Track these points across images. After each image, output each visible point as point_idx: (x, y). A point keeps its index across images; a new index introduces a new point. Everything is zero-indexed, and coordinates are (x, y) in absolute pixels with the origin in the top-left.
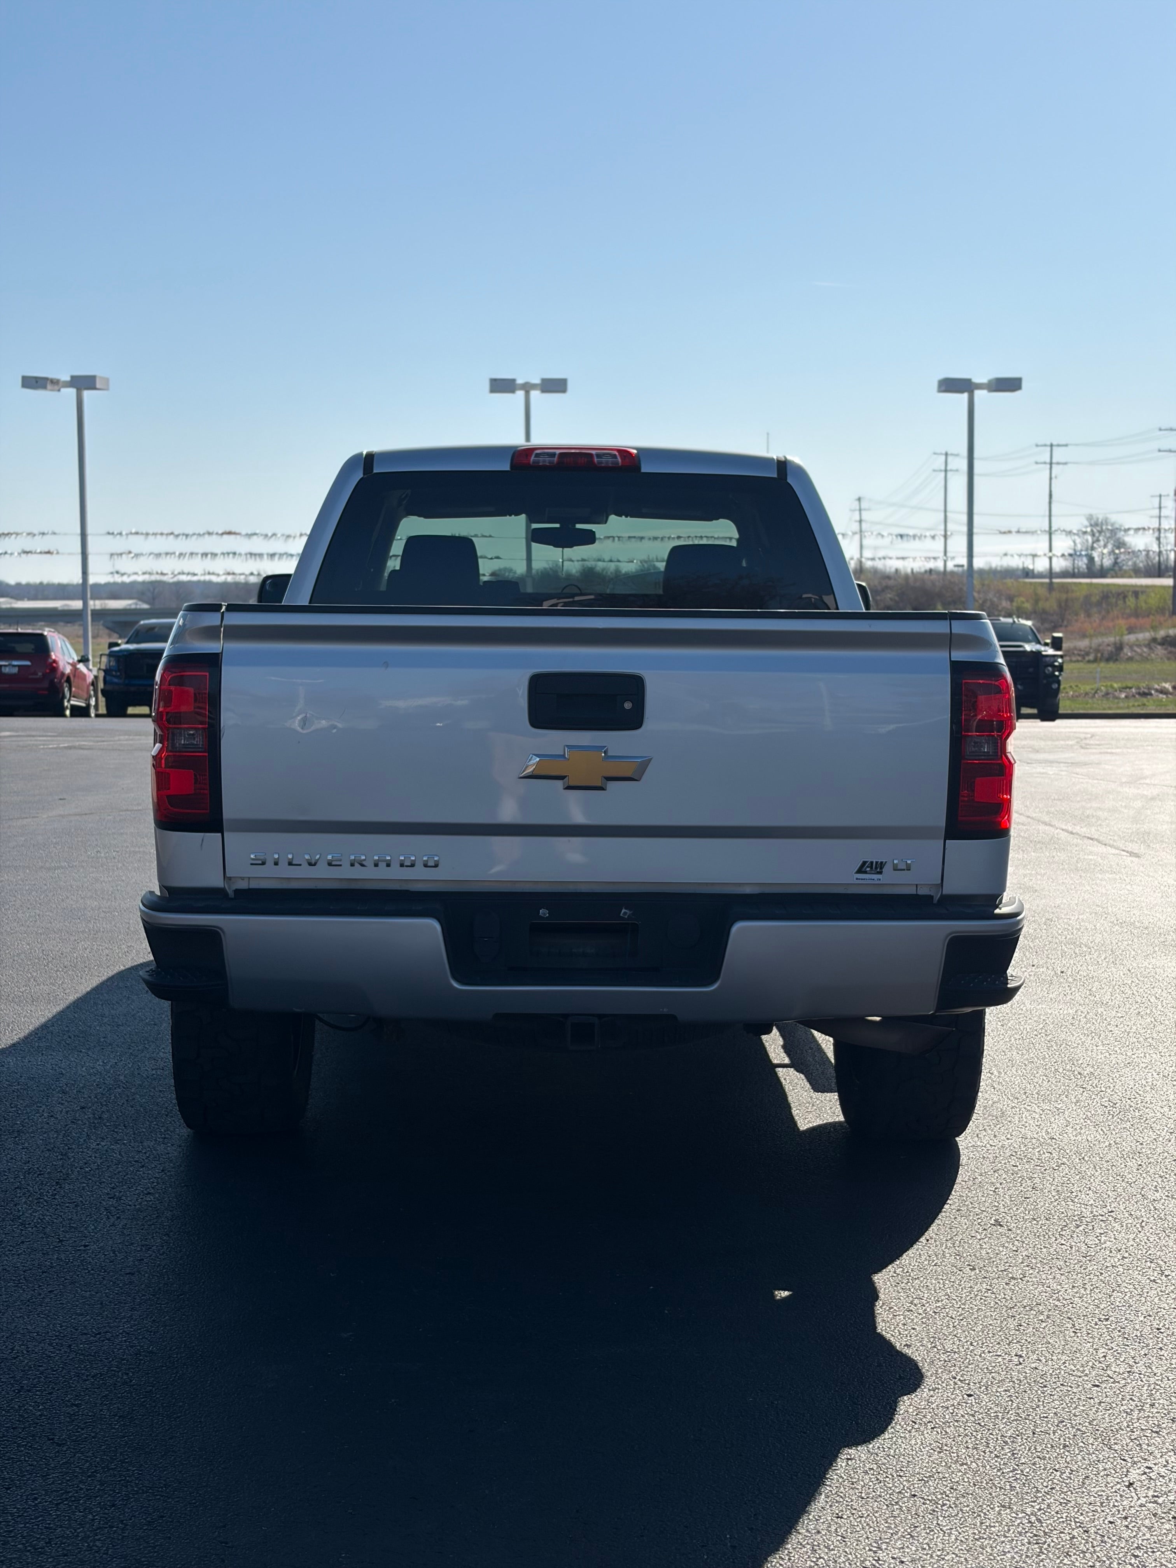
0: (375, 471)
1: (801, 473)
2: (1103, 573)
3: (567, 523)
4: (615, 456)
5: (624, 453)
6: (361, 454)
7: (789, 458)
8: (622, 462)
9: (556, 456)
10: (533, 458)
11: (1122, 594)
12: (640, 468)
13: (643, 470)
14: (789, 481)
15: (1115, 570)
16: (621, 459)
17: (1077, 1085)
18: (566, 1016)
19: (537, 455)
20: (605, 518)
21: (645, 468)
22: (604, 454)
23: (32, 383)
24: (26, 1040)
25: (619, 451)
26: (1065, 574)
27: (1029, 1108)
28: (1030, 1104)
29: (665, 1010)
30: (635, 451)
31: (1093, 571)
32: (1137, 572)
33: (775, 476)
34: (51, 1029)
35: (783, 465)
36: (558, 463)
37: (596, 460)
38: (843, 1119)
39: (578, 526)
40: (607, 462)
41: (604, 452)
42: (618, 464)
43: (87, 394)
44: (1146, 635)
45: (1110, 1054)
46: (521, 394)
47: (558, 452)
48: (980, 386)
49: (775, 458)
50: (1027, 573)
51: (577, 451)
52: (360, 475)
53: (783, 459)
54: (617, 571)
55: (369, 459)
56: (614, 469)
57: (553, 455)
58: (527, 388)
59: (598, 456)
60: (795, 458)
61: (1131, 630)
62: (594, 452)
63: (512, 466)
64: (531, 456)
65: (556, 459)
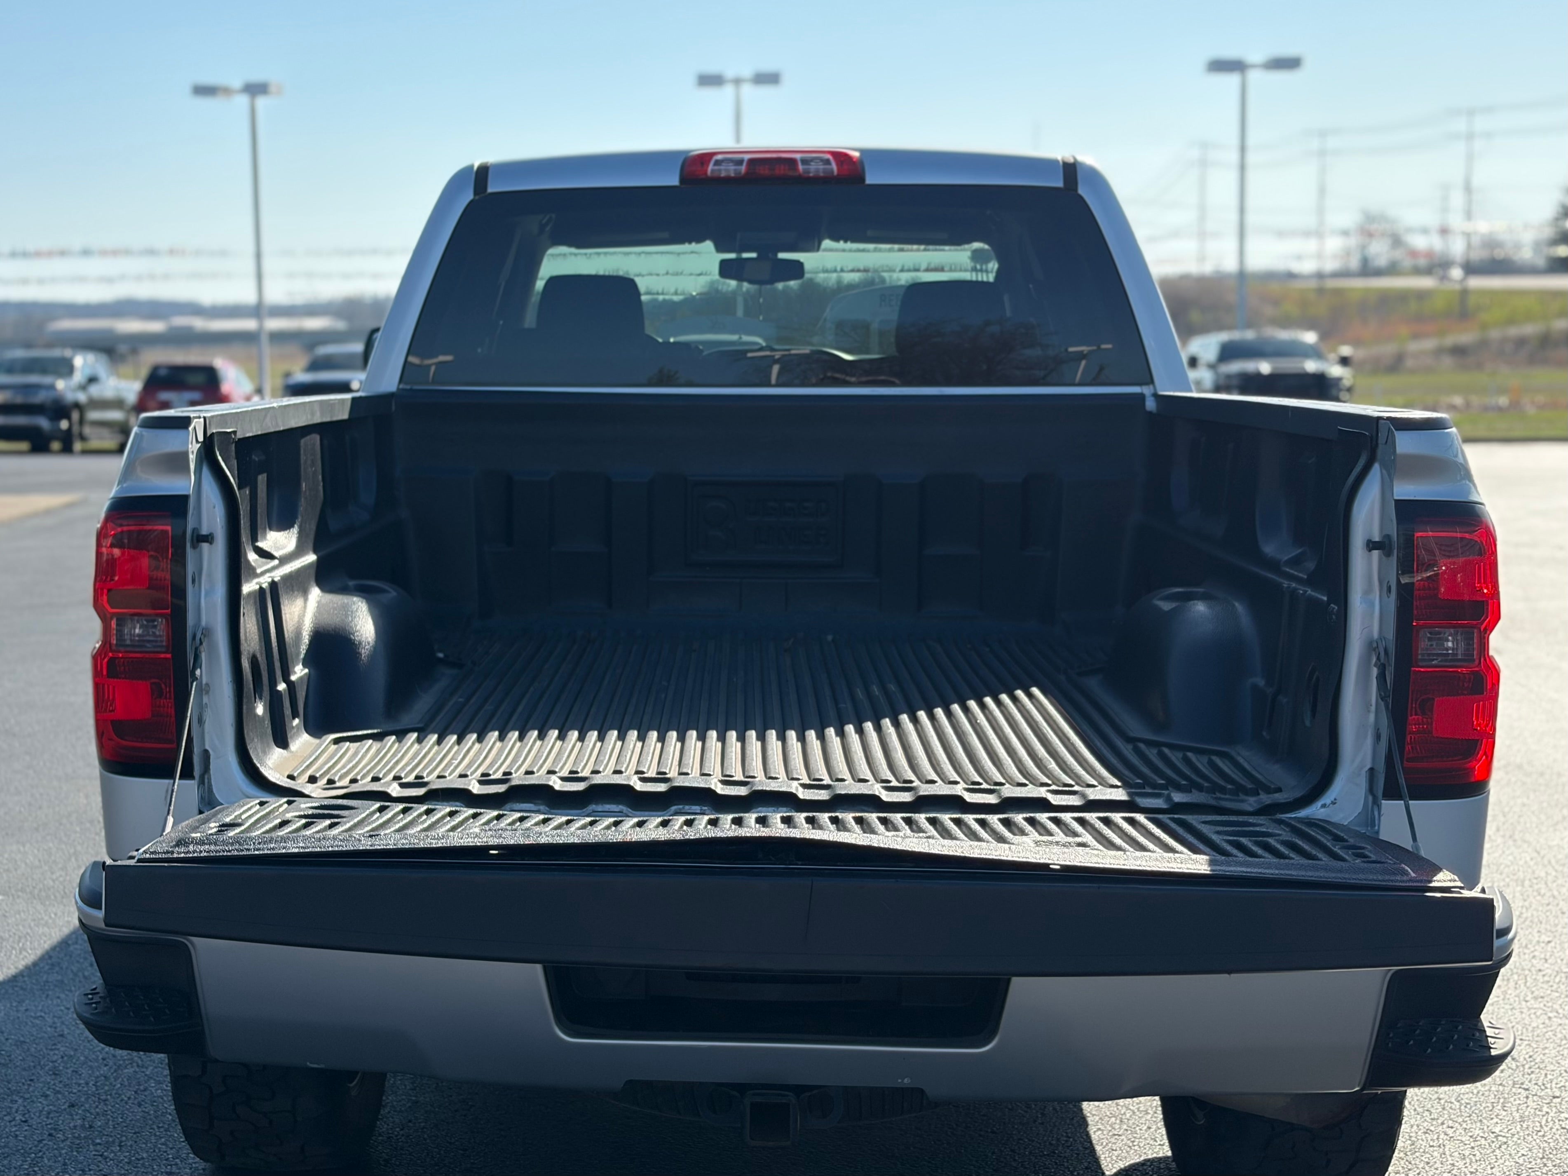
0: (490, 190)
1: (1096, 179)
2: (1379, 273)
3: (767, 252)
4: (827, 162)
5: (841, 157)
6: (472, 166)
7: (1081, 158)
8: (838, 169)
9: (745, 164)
10: (711, 167)
11: (1403, 296)
12: (863, 179)
13: (869, 180)
14: (1081, 191)
15: (1392, 270)
16: (837, 165)
17: (1514, 1083)
18: (742, 1088)
19: (718, 163)
20: (816, 244)
21: (871, 179)
22: (813, 160)
23: (203, 91)
24: (33, 970)
25: (834, 154)
26: (1336, 275)
27: (1450, 1132)
28: (1450, 1123)
29: (906, 1081)
30: (856, 154)
31: (1367, 269)
32: (1417, 271)
33: (1060, 184)
34: (72, 948)
35: (1071, 170)
36: (747, 173)
37: (801, 167)
38: (1169, 1154)
39: (782, 255)
40: (817, 170)
41: (810, 157)
42: (832, 172)
43: (261, 102)
44: (1429, 344)
45: (1550, 1018)
46: (728, 90)
47: (747, 157)
48: (1254, 66)
49: (1059, 158)
50: (1291, 276)
51: (774, 155)
52: (468, 196)
53: (1072, 160)
54: (839, 282)
55: (482, 174)
56: (826, 180)
57: (740, 162)
58: (737, 82)
59: (805, 162)
60: (1087, 158)
61: (1416, 336)
62: (798, 156)
63: (682, 180)
64: (708, 166)
65: (743, 168)
